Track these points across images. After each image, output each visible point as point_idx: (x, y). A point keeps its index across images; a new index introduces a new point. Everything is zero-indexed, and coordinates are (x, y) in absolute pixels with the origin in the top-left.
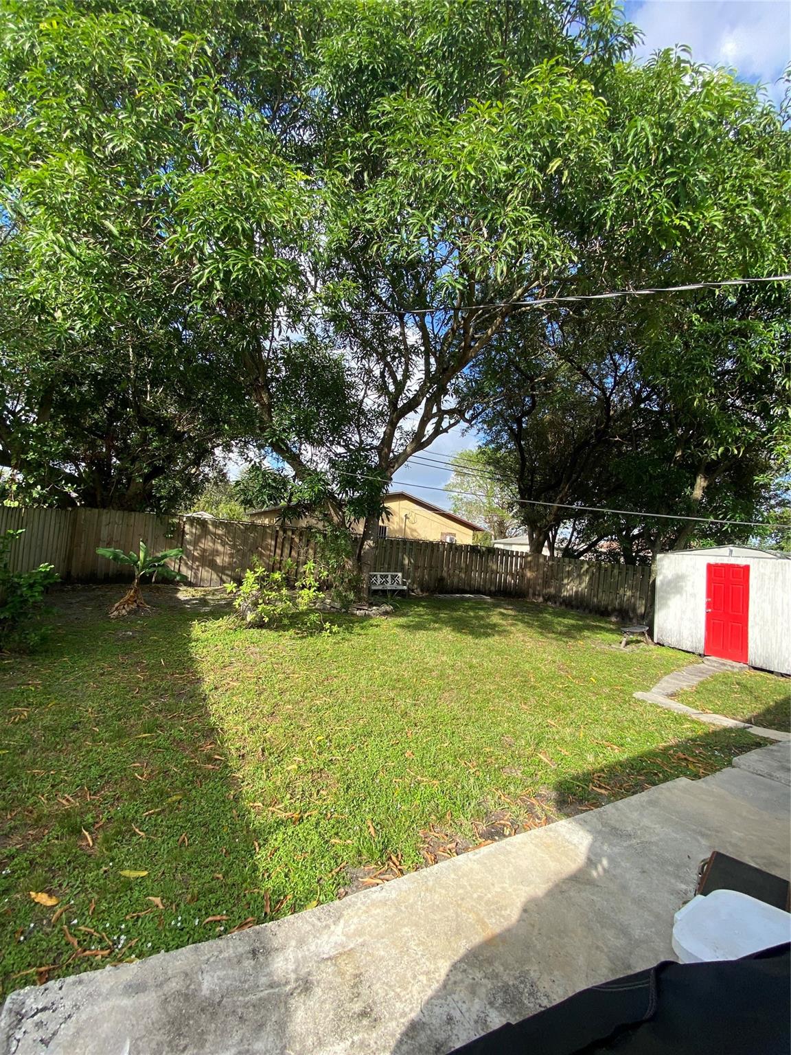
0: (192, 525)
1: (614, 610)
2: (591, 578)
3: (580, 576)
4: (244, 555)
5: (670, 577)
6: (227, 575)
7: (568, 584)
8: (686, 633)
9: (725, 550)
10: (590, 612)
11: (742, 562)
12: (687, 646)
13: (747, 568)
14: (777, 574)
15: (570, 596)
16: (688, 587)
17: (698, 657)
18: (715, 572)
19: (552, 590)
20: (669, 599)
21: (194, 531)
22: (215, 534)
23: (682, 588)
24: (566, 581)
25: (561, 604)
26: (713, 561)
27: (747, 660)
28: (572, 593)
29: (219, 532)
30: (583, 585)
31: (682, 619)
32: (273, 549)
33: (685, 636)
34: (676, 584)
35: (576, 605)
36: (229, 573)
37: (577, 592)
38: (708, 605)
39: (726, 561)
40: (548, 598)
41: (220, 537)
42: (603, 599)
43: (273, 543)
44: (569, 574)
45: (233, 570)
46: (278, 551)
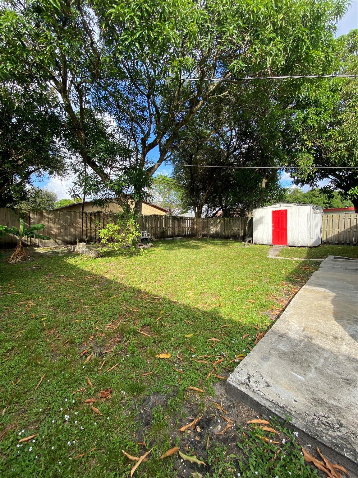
0: (34, 213)
1: (231, 236)
2: (221, 225)
3: (217, 225)
4: (66, 229)
5: (258, 218)
6: (59, 239)
7: (212, 228)
8: (265, 238)
9: (278, 205)
10: (222, 238)
11: (284, 209)
12: (265, 243)
13: (286, 211)
14: (296, 212)
15: (214, 233)
16: (265, 221)
17: (270, 247)
18: (274, 213)
19: (205, 232)
20: (258, 226)
21: (36, 217)
22: (48, 218)
23: (262, 221)
24: (211, 228)
25: (210, 237)
26: (274, 209)
27: (287, 243)
28: (214, 232)
29: (50, 216)
30: (218, 228)
31: (263, 233)
32: (81, 224)
33: (265, 239)
34: (260, 221)
35: (216, 237)
36: (60, 238)
37: (216, 231)
38: (273, 226)
39: (279, 209)
40: (204, 236)
41: (50, 219)
42: (226, 232)
43: (81, 221)
44: (212, 224)
45: (62, 236)
46: (84, 225)
